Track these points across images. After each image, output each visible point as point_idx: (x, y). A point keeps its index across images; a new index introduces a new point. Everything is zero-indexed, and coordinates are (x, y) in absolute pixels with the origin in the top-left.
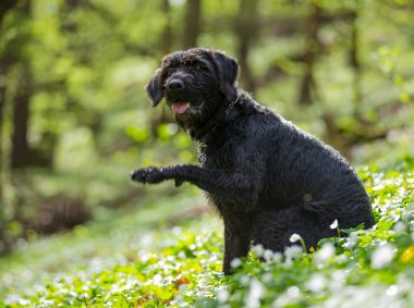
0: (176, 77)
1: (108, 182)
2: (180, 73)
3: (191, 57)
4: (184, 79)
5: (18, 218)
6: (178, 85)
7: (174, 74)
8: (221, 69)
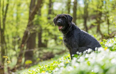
0: (59, 21)
1: (58, 49)
2: (60, 20)
3: (63, 16)
4: (61, 21)
5: (39, 57)
6: (60, 23)
7: (59, 20)
8: (69, 19)
